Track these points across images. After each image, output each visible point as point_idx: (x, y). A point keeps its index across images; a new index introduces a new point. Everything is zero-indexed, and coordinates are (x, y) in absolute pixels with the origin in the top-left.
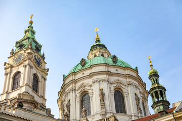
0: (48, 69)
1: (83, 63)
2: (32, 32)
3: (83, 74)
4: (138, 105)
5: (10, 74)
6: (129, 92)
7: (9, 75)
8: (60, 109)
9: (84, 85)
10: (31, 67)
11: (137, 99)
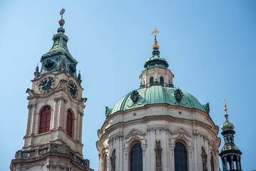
0: (86, 99)
1: (135, 97)
2: (64, 39)
3: (135, 115)
4: (204, 164)
5: (36, 108)
6: (195, 146)
7: (33, 109)
8: (100, 155)
9: (135, 132)
10: (65, 100)
11: (204, 156)
